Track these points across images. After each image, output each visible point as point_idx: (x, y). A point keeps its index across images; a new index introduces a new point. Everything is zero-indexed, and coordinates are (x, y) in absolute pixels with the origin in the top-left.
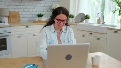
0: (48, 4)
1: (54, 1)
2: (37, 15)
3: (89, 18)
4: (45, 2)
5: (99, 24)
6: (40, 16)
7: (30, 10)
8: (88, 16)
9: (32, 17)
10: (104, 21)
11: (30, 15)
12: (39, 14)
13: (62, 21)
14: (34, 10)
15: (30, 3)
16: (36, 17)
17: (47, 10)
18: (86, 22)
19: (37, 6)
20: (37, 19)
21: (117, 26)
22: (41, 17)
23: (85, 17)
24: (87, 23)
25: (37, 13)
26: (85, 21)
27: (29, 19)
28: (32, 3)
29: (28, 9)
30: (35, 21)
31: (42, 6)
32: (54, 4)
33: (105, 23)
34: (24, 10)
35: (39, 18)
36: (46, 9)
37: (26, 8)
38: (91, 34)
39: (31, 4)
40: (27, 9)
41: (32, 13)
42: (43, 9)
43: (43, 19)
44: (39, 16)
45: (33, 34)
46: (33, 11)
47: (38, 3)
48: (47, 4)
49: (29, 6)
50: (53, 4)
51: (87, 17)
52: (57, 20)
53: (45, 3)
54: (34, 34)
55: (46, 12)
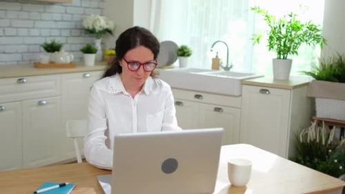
0: (72, 14)
1: (88, 8)
2: (42, 46)
3: (189, 55)
4: (64, 8)
5: (218, 72)
6: (52, 48)
7: (23, 32)
8: (185, 50)
9: (29, 52)
10: (230, 64)
11: (23, 46)
12: (49, 42)
13: (141, 64)
14: (35, 32)
15: (21, 10)
16: (41, 52)
17: (71, 32)
18: (181, 66)
19: (41, 20)
20: (46, 57)
21: (263, 76)
22: (56, 52)
23: (179, 53)
24: (182, 69)
25: (42, 41)
26: (177, 62)
27: (18, 57)
28: (29, 12)
29: (17, 28)
30: (39, 63)
31: (56, 21)
32: (90, 15)
33: (231, 67)
34: (4, 30)
35: (50, 54)
36: (67, 29)
37: (10, 27)
38: (198, 96)
39: (24, 15)
40: (14, 28)
41: (28, 40)
42: (58, 29)
43: (62, 59)
44: (49, 49)
45: (37, 101)
46: (32, 34)
47: (44, 12)
48: (70, 16)
49: (18, 19)
50: (84, 14)
51: (183, 52)
52: (128, 63)
53: (63, 11)
54: (40, 102)
55: (67, 37)
